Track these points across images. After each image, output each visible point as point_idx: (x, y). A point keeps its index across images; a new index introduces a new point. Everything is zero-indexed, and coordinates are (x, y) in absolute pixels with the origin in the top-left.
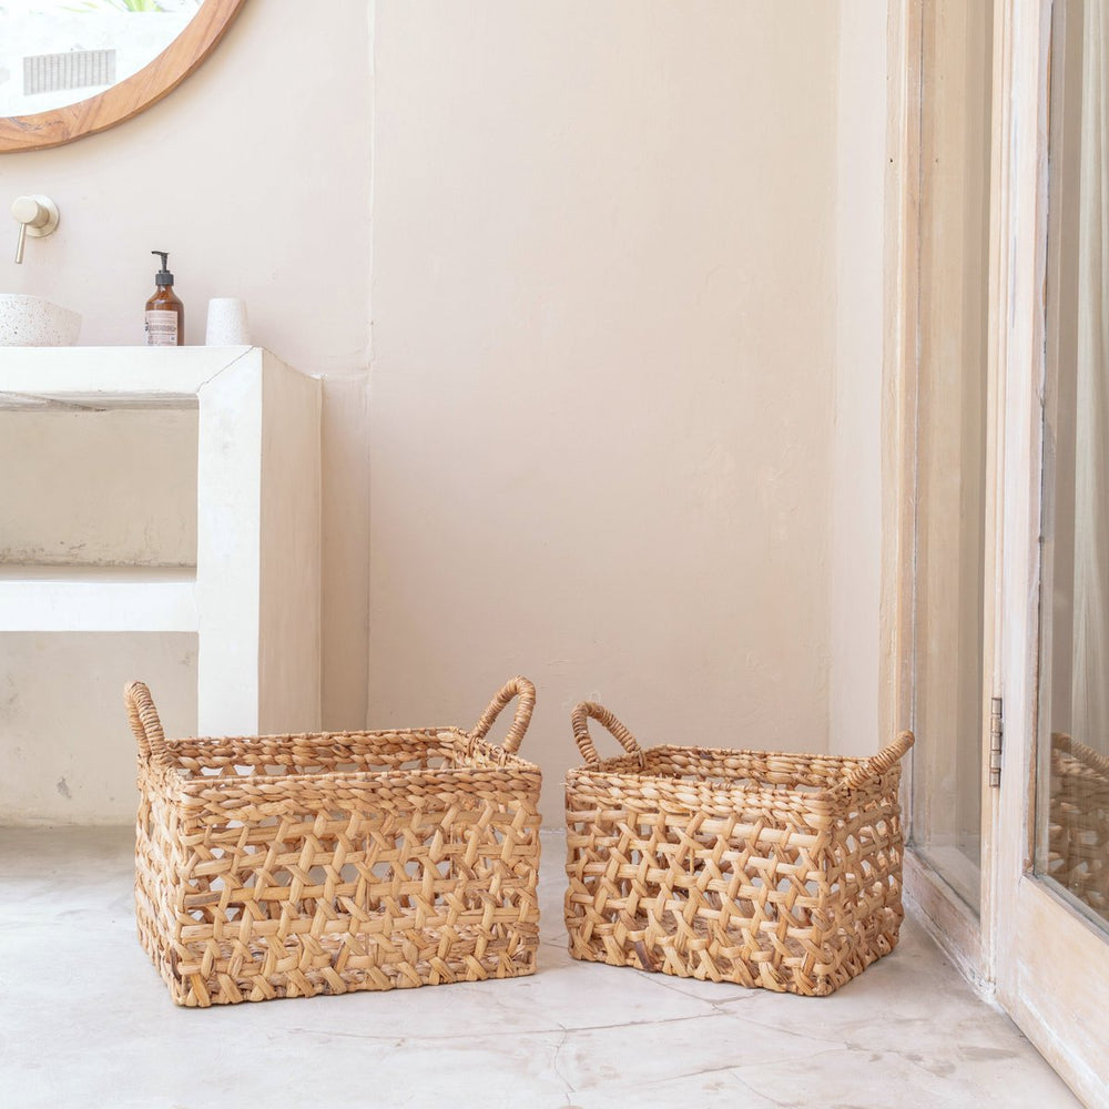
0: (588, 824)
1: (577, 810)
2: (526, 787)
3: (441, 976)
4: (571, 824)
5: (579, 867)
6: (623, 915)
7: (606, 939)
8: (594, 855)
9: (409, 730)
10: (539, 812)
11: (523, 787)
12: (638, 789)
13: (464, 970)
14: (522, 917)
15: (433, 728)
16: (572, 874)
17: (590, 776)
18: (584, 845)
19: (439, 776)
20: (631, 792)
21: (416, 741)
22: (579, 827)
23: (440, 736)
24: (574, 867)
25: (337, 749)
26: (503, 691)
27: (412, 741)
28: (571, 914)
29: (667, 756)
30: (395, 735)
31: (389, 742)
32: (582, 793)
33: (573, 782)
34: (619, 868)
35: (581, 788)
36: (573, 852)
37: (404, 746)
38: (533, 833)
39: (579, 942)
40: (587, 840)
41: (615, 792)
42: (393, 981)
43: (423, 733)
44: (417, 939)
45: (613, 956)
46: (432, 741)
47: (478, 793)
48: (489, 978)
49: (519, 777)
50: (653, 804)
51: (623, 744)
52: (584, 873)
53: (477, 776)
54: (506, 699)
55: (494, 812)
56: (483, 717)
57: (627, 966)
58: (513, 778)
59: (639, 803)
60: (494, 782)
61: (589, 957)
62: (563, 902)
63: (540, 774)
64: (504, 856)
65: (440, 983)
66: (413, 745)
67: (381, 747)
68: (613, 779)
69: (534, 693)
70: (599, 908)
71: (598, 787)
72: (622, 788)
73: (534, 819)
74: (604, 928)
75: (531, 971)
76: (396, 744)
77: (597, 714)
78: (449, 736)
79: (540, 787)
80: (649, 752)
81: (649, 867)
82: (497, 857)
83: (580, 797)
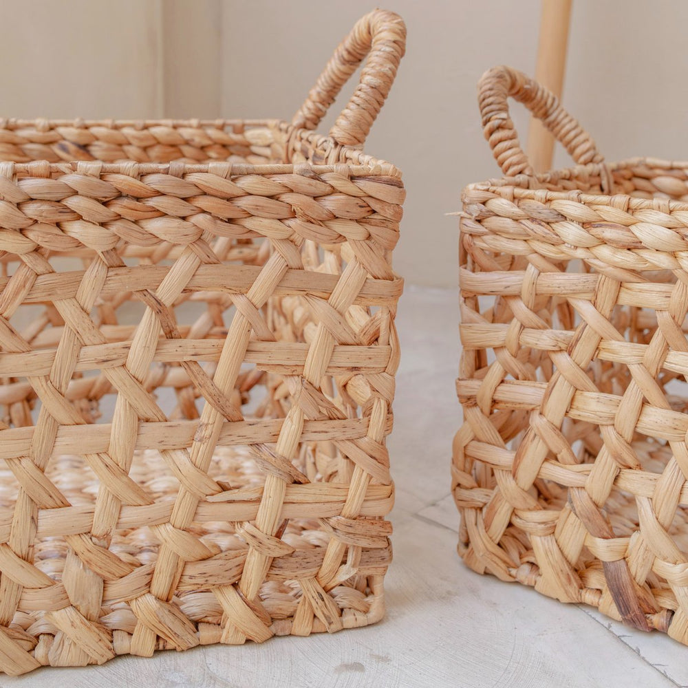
0: (505, 299)
1: (483, 269)
2: (367, 213)
3: (158, 638)
4: (471, 298)
5: (483, 387)
6: (580, 500)
7: (540, 544)
8: (516, 365)
9: (194, 122)
10: (395, 271)
11: (360, 213)
12: (627, 226)
13: (217, 618)
14: (352, 508)
15: (237, 122)
16: (469, 401)
17: (514, 198)
18: (497, 343)
19: (150, 179)
20: (608, 233)
21: (206, 142)
22: (487, 303)
23: (250, 135)
24: (473, 387)
25: (64, 149)
26: (348, 43)
27: (199, 140)
28: (467, 480)
29: (647, 178)
30: (171, 130)
31: (159, 143)
32: (495, 232)
33: (476, 209)
34: (573, 400)
35: (493, 222)
36: (472, 355)
37: (186, 149)
38: (381, 316)
39: (480, 541)
40: (503, 333)
41: (570, 232)
42: (40, 652)
43: (221, 128)
44: (97, 558)
45: (551, 577)
46: (236, 144)
47: (249, 223)
48: (275, 636)
49: (350, 187)
50: (663, 261)
51: (571, 151)
52: (494, 402)
53: (246, 183)
54: (356, 57)
55: (289, 268)
56: (314, 93)
57: (580, 604)
58: (334, 191)
59: (628, 259)
60: (288, 198)
61: (500, 571)
62: (450, 455)
63: (399, 185)
64: (313, 369)
65: (157, 651)
66: (203, 148)
67: (145, 149)
68: (568, 204)
69: (403, 33)
70: (526, 479)
71: (533, 220)
72: (585, 224)
73: (383, 286)
74: (534, 519)
75: (373, 615)
76: (173, 146)
77: (526, 96)
78: (267, 134)
79: (399, 215)
80: (619, 169)
81: (645, 402)
82: (296, 371)
83: (490, 242)
